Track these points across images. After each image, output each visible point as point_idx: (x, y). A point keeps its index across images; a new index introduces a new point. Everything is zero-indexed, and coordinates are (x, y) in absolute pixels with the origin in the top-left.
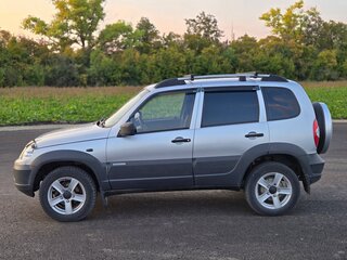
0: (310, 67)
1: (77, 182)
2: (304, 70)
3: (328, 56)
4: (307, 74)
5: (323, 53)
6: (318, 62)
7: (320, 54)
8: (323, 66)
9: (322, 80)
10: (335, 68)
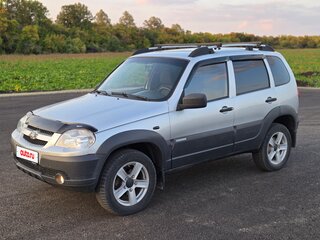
0: (16, 41)
1: (142, 166)
2: (11, 43)
3: (31, 31)
4: (14, 48)
5: (27, 28)
6: (23, 37)
7: (24, 29)
8: (27, 39)
9: (28, 54)
10: (38, 43)
